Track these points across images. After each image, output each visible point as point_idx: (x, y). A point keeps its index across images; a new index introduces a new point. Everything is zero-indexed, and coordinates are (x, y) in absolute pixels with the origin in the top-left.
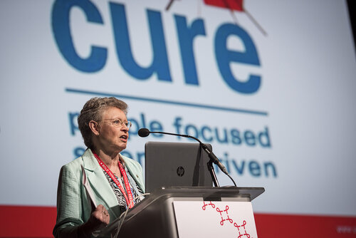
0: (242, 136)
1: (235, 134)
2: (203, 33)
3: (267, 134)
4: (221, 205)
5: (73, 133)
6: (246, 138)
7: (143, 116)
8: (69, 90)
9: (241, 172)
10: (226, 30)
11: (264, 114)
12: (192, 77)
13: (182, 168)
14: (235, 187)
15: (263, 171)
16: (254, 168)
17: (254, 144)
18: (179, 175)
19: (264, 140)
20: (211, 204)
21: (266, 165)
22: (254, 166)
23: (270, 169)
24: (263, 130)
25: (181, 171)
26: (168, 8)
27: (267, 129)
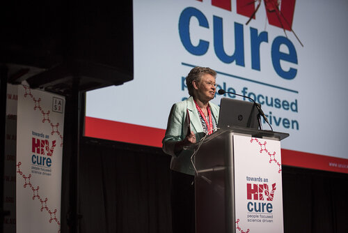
0: (281, 103)
1: (277, 101)
2: (267, 41)
3: (296, 104)
4: (262, 140)
5: (183, 89)
6: (283, 105)
7: (225, 84)
8: (183, 64)
9: (278, 124)
10: (279, 41)
11: (297, 92)
12: (256, 65)
13: (241, 116)
14: (272, 131)
15: (291, 125)
16: (286, 123)
17: (288, 109)
19: (294, 107)
20: (256, 139)
21: (293, 122)
22: (286, 121)
23: (295, 124)
24: (294, 101)
25: (240, 118)
26: (247, 24)
27: (296, 101)
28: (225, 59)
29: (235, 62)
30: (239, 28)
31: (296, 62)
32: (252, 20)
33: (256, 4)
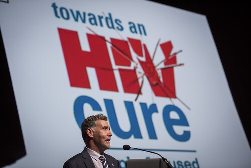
0: (183, 164)
1: (180, 164)
2: (157, 111)
3: (197, 162)
6: (186, 166)
7: (128, 158)
10: (168, 109)
11: (195, 151)
12: (152, 135)
19: (196, 165)
24: (195, 160)
26: (136, 100)
27: (196, 159)
28: (123, 135)
29: (132, 137)
30: (129, 106)
31: (187, 124)
32: (140, 96)
33: (140, 81)
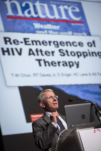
13: (84, 115)
18: (83, 118)
20: (98, 130)
